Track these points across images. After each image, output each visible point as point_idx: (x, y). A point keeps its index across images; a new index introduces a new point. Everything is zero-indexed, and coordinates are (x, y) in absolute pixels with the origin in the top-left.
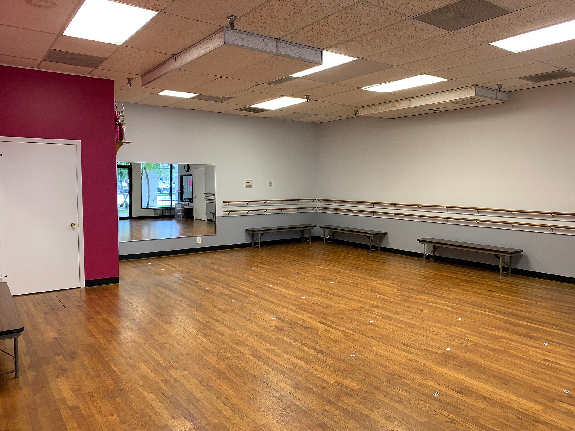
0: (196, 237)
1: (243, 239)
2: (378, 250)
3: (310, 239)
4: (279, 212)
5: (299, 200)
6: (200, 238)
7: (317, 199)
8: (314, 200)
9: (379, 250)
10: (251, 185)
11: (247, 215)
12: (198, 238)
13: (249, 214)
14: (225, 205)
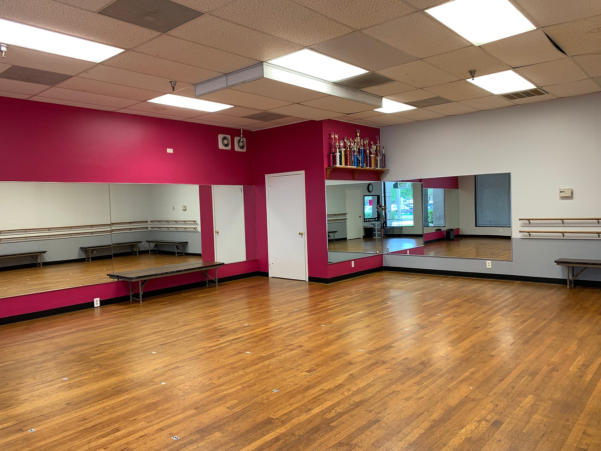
0: (485, 260)
6: (491, 262)
10: (570, 195)
11: (563, 238)
12: (487, 262)
13: (567, 237)
14: (524, 224)
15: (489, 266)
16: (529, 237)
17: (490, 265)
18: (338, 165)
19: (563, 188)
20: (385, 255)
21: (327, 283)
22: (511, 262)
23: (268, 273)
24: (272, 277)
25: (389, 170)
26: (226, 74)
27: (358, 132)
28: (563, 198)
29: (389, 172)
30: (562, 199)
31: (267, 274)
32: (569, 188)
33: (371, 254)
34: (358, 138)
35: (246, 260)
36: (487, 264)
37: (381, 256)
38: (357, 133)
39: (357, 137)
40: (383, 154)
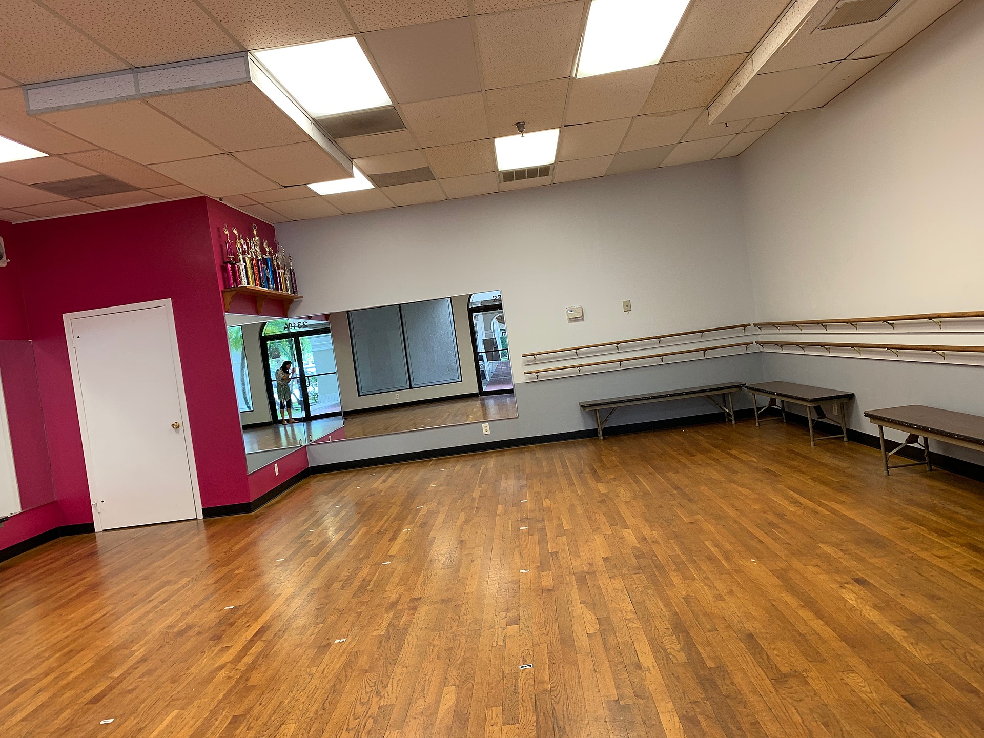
0: (480, 424)
1: (577, 423)
2: (843, 437)
3: (733, 416)
4: (657, 362)
5: (702, 332)
6: (487, 424)
7: (752, 325)
8: (744, 326)
9: (845, 439)
10: (580, 315)
11: (580, 374)
12: (484, 425)
13: (583, 372)
14: (528, 361)
15: (486, 431)
16: (537, 380)
17: (488, 428)
18: (245, 284)
19: (571, 306)
20: (309, 447)
21: (251, 511)
22: (517, 419)
23: (92, 524)
24: (103, 531)
25: (303, 297)
26: (135, 69)
27: (255, 228)
28: (573, 320)
29: (301, 301)
30: (571, 322)
31: (90, 528)
32: (578, 305)
33: (291, 449)
34: (257, 238)
35: (22, 509)
36: (484, 429)
37: (304, 449)
38: (253, 231)
39: (254, 237)
40: (290, 269)
